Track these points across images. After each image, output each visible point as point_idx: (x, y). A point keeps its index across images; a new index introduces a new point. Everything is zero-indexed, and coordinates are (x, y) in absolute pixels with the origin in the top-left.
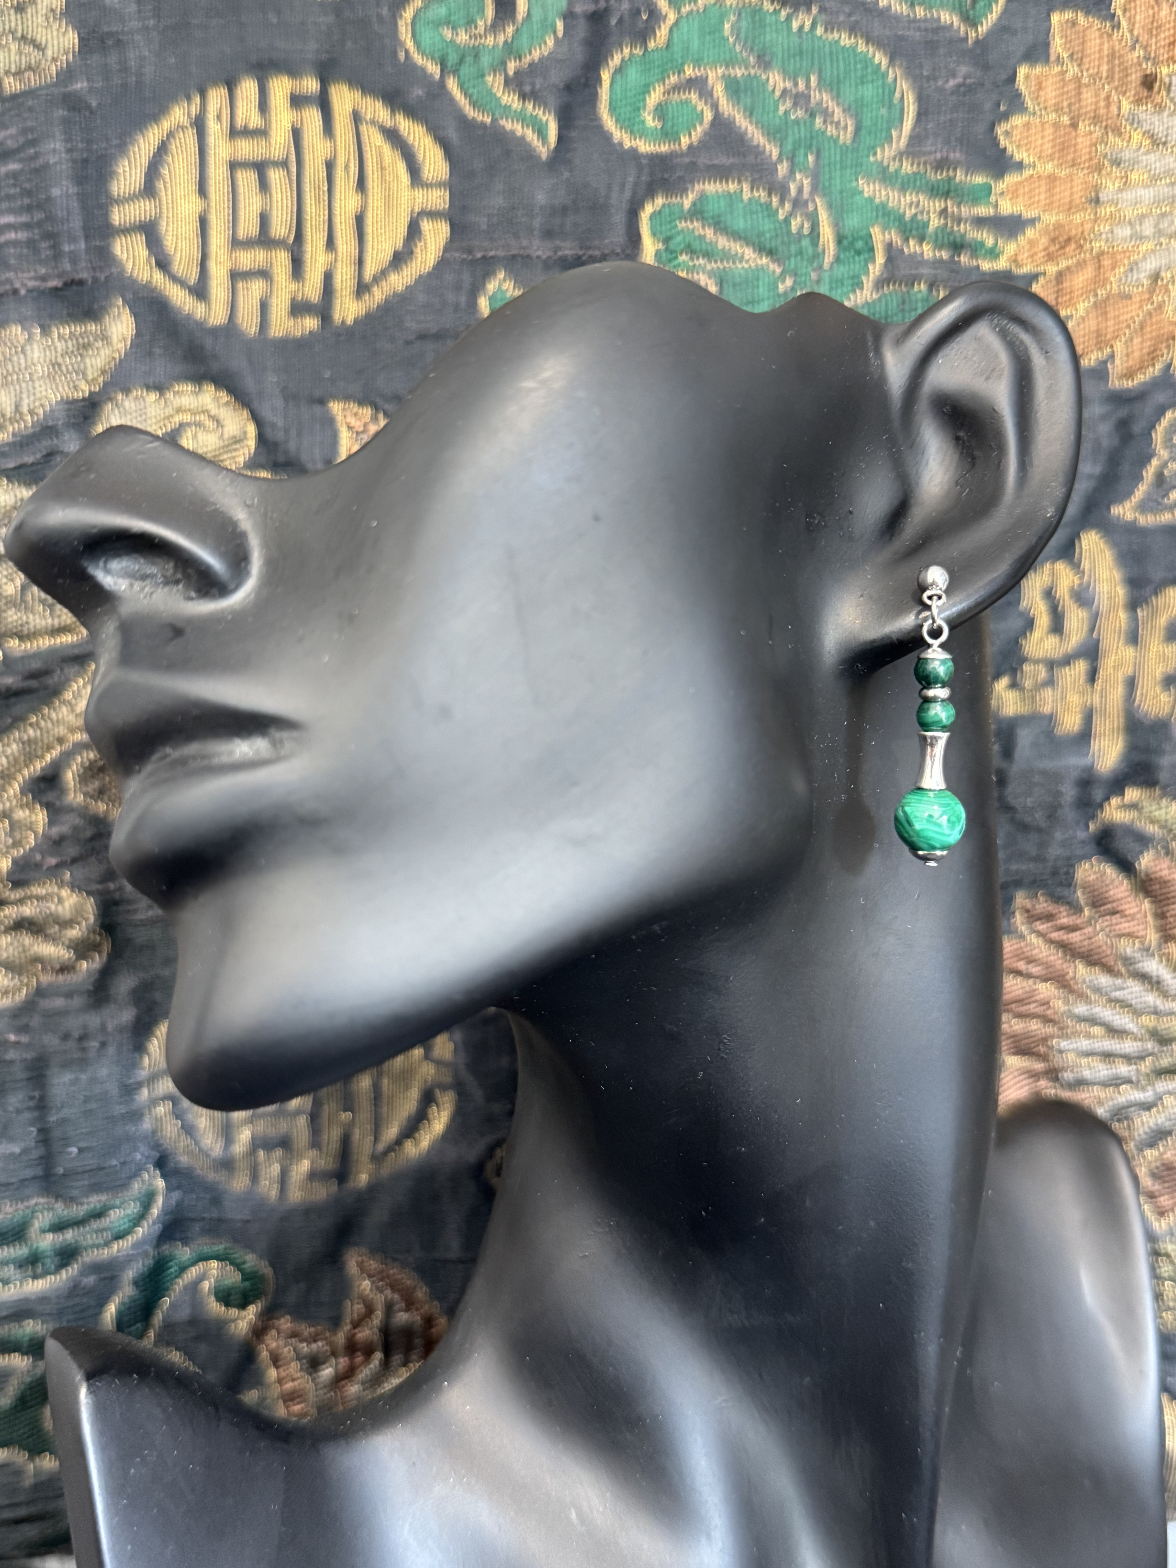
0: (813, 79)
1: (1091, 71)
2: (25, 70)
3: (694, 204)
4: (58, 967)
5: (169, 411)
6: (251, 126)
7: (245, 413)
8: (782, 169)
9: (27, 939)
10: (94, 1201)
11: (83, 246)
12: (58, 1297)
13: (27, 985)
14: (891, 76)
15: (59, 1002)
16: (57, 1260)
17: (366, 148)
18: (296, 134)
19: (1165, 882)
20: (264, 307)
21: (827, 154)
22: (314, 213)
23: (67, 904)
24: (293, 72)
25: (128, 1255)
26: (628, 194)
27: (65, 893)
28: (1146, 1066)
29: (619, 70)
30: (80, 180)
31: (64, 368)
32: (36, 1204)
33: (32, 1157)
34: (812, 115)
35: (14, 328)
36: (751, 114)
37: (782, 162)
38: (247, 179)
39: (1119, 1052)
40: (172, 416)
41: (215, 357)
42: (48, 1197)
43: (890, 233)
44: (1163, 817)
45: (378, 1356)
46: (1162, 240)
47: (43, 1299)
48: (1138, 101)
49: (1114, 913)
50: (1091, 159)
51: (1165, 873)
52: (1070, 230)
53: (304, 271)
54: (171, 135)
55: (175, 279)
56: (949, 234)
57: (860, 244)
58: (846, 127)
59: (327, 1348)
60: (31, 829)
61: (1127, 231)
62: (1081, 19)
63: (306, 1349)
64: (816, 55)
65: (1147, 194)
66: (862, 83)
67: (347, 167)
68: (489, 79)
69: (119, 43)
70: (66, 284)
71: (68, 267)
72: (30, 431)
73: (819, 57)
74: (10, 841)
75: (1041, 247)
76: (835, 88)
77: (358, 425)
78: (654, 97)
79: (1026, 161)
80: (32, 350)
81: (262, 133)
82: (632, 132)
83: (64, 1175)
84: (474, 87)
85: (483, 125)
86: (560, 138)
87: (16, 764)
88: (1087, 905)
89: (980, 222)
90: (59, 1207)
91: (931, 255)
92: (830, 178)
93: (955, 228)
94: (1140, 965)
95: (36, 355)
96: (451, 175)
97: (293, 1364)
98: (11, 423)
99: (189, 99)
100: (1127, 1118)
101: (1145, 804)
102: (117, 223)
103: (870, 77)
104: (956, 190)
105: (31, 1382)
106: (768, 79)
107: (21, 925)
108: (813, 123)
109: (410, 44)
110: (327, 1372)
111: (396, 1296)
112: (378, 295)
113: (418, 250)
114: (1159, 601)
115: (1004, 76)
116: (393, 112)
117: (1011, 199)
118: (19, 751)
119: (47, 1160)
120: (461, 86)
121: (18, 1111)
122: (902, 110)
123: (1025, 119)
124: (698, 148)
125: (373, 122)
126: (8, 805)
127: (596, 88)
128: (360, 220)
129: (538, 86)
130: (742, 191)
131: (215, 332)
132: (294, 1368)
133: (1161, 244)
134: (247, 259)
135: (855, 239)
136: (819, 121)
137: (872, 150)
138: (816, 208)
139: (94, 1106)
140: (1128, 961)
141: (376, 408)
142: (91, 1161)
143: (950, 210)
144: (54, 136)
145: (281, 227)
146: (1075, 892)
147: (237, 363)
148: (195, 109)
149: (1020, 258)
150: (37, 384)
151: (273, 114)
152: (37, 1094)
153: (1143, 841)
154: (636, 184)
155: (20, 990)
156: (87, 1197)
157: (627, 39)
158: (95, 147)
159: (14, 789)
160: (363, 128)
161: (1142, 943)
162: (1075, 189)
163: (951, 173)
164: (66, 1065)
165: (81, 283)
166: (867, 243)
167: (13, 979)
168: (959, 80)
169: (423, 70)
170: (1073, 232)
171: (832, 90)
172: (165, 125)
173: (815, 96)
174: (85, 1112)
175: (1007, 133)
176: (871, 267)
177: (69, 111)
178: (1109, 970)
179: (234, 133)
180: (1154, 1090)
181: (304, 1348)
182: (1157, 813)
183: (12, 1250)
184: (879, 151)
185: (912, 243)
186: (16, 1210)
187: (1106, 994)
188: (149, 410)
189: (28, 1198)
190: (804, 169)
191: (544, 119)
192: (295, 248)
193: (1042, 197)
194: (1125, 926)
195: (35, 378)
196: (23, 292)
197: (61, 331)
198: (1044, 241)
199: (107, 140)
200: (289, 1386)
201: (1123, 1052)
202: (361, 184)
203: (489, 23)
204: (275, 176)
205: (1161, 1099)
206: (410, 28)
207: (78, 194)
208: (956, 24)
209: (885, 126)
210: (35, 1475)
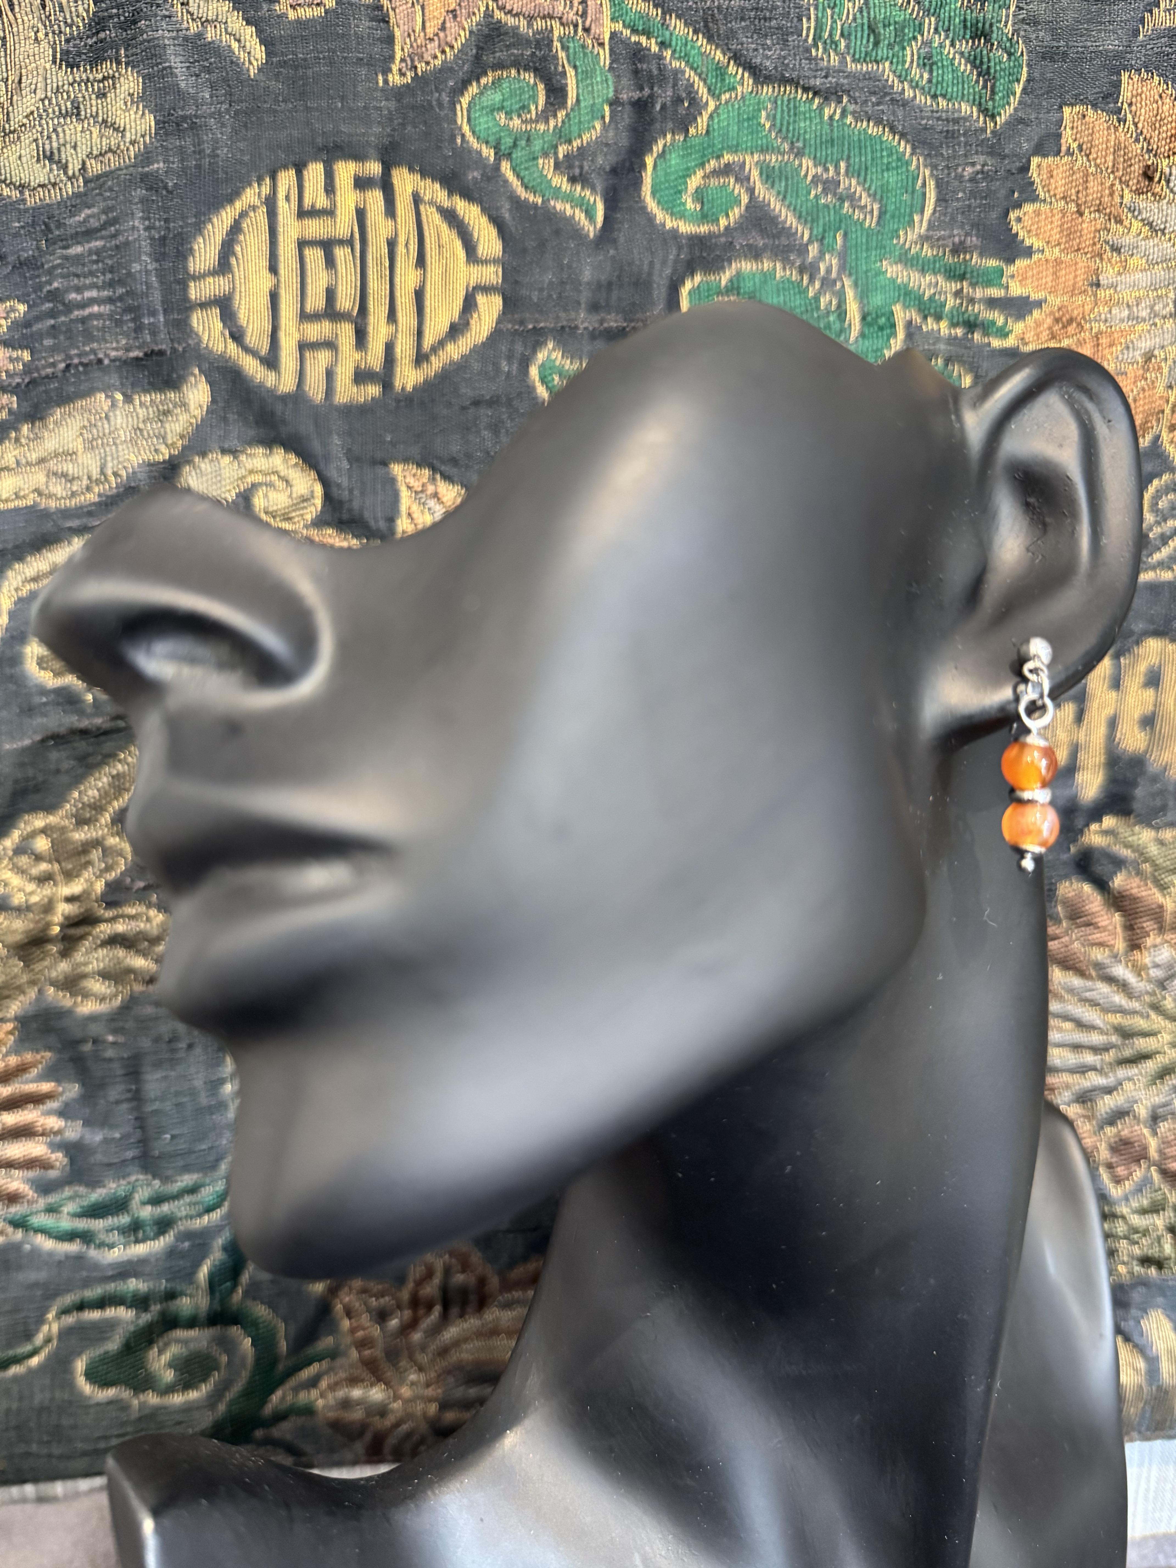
0: (843, 165)
1: (1098, 161)
2: (106, 152)
3: (731, 281)
4: (148, 978)
5: (243, 472)
6: (318, 206)
7: (313, 474)
8: (813, 250)
9: (120, 953)
10: (187, 1180)
11: (162, 319)
12: (157, 1260)
13: (122, 992)
14: (914, 163)
15: (149, 1010)
16: (155, 1228)
17: (426, 227)
18: (361, 214)
19: (1135, 899)
20: (330, 375)
21: (854, 236)
22: (377, 287)
23: (154, 923)
24: (358, 157)
25: (217, 1226)
26: (668, 271)
27: (153, 912)
28: (1110, 1056)
29: (662, 155)
30: (159, 257)
31: (145, 433)
32: (137, 1180)
33: (132, 1140)
34: (842, 200)
35: (98, 395)
36: (785, 197)
37: (813, 242)
38: (315, 256)
39: (1087, 1044)
40: (244, 477)
41: (284, 422)
42: (146, 1173)
43: (910, 312)
44: (1136, 843)
45: (437, 1310)
46: (1157, 320)
47: (142, 1261)
48: (1139, 192)
49: (1088, 924)
50: (1094, 244)
51: (1134, 891)
52: (1073, 310)
53: (368, 342)
54: (243, 214)
55: (247, 350)
56: (963, 313)
57: (882, 321)
58: (872, 211)
59: (393, 1302)
60: (121, 855)
61: (1126, 312)
62: (1090, 112)
63: (374, 1303)
64: (846, 143)
65: (1143, 279)
66: (888, 169)
67: (406, 245)
68: (541, 161)
69: (193, 126)
70: (146, 354)
71: (148, 338)
72: (115, 491)
73: (849, 144)
74: (103, 865)
75: (1046, 326)
76: (863, 174)
77: (417, 485)
78: (694, 182)
79: (1035, 247)
80: (115, 416)
81: (329, 213)
82: (672, 214)
83: (159, 1157)
84: (526, 169)
85: (535, 206)
86: (606, 218)
87: (107, 796)
88: (1066, 917)
89: (992, 303)
90: (157, 1183)
91: (947, 332)
92: (857, 259)
93: (970, 308)
94: (1108, 970)
95: (119, 421)
96: (504, 251)
97: (364, 1316)
98: (97, 485)
99: (260, 180)
100: (1091, 1100)
101: (1121, 830)
102: (193, 297)
103: (894, 164)
104: (972, 272)
105: (134, 1332)
106: (801, 165)
107: (115, 940)
108: (841, 207)
109: (466, 128)
110: (394, 1323)
111: (454, 1261)
112: (436, 364)
113: (472, 322)
114: (1141, 650)
115: (1018, 164)
116: (450, 194)
117: (1020, 281)
118: (109, 785)
119: (144, 1143)
120: (514, 169)
121: (118, 1102)
122: (924, 194)
123: (1037, 205)
124: (735, 229)
125: (431, 203)
126: (100, 833)
127: (640, 172)
128: (419, 295)
129: (586, 168)
130: (775, 269)
131: (285, 398)
132: (365, 1319)
133: (1155, 325)
134: (315, 331)
135: (877, 316)
136: (846, 205)
137: (895, 234)
138: (843, 286)
139: (185, 1100)
140: (1098, 966)
141: (434, 469)
142: (182, 1146)
143: (965, 291)
144: (133, 214)
145: (346, 301)
146: (1055, 906)
147: (306, 427)
148: (266, 190)
149: (1026, 336)
150: (120, 447)
151: (338, 193)
152: (133, 1087)
153: (1118, 863)
154: (676, 261)
155: (116, 996)
156: (180, 1175)
157: (670, 125)
158: (172, 225)
159: (106, 818)
160: (422, 208)
161: (1111, 951)
162: (1079, 272)
163: (968, 257)
164: (158, 1065)
165: (161, 353)
166: (888, 319)
167: (109, 986)
168: (978, 167)
169: (479, 153)
170: (1076, 312)
171: (859, 175)
172: (238, 205)
173: (844, 183)
174: (176, 1105)
175: (1019, 220)
176: (892, 341)
177: (147, 190)
178: (1082, 973)
179: (303, 213)
180: (1115, 1076)
181: (373, 1302)
182: (1130, 839)
183: (115, 1219)
184: (901, 233)
185: (929, 320)
186: (118, 1186)
187: (1078, 994)
188: (223, 471)
189: (129, 1175)
190: (831, 250)
191: (592, 200)
192: (359, 321)
193: (1049, 279)
194: (1097, 936)
195: (118, 442)
196: (106, 362)
197: (143, 398)
198: (1049, 321)
199: (184, 218)
200: (360, 1334)
201: (1089, 1044)
202: (421, 261)
203: (540, 108)
204: (341, 254)
205: (1121, 1084)
206: (465, 113)
207: (156, 269)
208: (975, 114)
209: (908, 210)
210: (140, 1410)
